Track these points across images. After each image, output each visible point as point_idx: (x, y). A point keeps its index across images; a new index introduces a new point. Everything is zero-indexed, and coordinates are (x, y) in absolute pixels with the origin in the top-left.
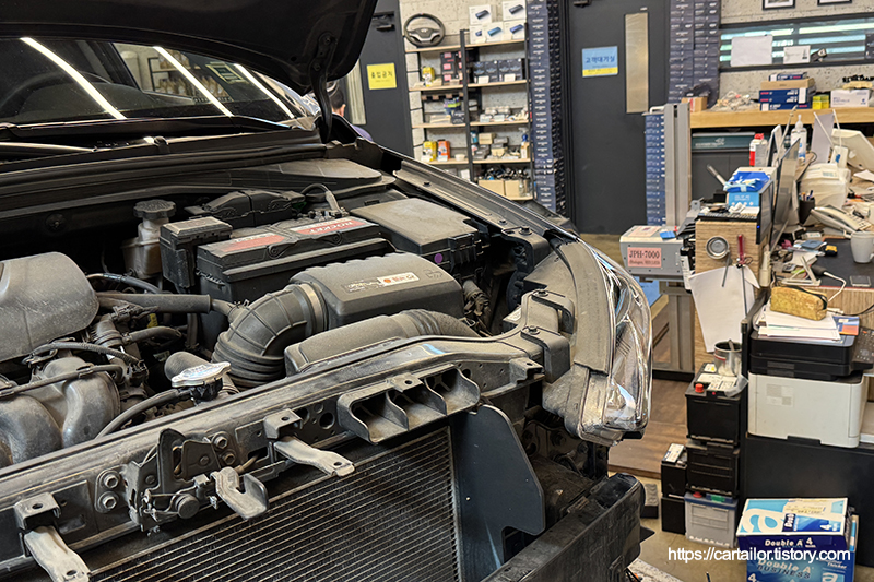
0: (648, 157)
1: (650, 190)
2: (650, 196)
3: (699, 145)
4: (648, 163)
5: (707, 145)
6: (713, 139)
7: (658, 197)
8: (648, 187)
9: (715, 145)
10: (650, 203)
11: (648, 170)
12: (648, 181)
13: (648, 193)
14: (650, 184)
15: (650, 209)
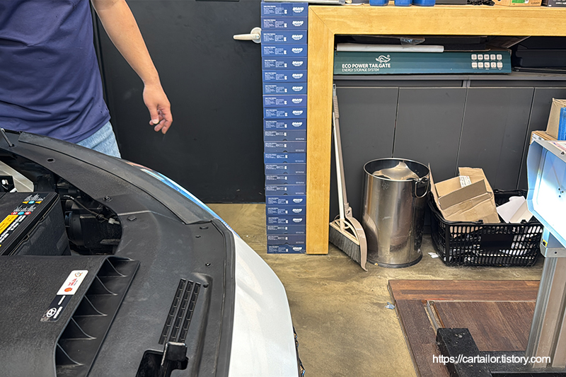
0: (267, 88)
1: (271, 151)
2: (271, 161)
3: (347, 68)
4: (267, 101)
5: (362, 68)
6: (371, 57)
7: (285, 161)
8: (267, 145)
9: (375, 68)
10: (271, 172)
11: (268, 113)
12: (267, 134)
13: (267, 156)
14: (270, 139)
15: (271, 182)
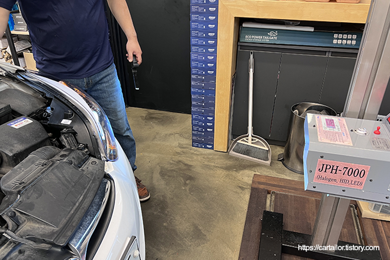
1: (195, 87)
3: (248, 38)
5: (258, 39)
6: (265, 32)
9: (266, 39)
14: (195, 80)
15: (195, 106)
